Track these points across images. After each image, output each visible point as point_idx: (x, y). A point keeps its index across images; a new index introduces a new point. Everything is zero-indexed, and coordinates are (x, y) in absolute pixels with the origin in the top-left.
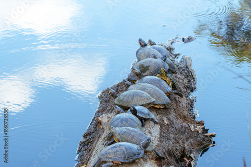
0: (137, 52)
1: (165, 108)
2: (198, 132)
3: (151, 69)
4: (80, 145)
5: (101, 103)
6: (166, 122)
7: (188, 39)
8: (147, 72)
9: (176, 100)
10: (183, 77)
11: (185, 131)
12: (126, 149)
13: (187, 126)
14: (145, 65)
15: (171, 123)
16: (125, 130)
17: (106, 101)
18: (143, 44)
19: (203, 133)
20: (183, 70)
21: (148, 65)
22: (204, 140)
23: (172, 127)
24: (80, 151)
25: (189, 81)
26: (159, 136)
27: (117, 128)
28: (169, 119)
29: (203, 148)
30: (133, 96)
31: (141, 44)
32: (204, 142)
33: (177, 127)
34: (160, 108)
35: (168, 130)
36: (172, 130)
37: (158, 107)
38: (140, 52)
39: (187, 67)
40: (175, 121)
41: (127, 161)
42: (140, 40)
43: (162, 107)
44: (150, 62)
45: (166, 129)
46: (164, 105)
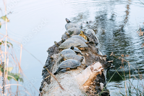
0: (66, 26)
1: (85, 50)
2: (104, 60)
3: (75, 32)
4: (43, 71)
5: (49, 53)
6: (87, 55)
7: (90, 22)
8: (73, 34)
9: (90, 47)
10: (91, 38)
11: (98, 59)
12: (72, 62)
13: (98, 57)
14: (71, 31)
15: (90, 55)
16: (70, 55)
17: (52, 52)
18: (68, 21)
19: (107, 61)
20: (90, 35)
21: (73, 31)
22: (107, 64)
23: (91, 57)
24: (43, 74)
25: (94, 40)
26: (85, 61)
27: (65, 55)
28: (89, 54)
29: (107, 68)
30: (69, 43)
31: (67, 21)
32: (108, 65)
33: (93, 57)
34: (83, 50)
35: (89, 58)
36: (91, 58)
37: (82, 49)
38: (67, 25)
39: (92, 34)
40: (92, 54)
41: (73, 68)
42: (66, 19)
43: (84, 49)
44: (74, 29)
45: (88, 58)
46: (85, 48)
